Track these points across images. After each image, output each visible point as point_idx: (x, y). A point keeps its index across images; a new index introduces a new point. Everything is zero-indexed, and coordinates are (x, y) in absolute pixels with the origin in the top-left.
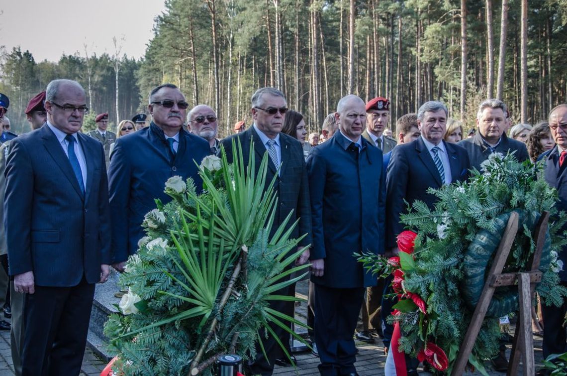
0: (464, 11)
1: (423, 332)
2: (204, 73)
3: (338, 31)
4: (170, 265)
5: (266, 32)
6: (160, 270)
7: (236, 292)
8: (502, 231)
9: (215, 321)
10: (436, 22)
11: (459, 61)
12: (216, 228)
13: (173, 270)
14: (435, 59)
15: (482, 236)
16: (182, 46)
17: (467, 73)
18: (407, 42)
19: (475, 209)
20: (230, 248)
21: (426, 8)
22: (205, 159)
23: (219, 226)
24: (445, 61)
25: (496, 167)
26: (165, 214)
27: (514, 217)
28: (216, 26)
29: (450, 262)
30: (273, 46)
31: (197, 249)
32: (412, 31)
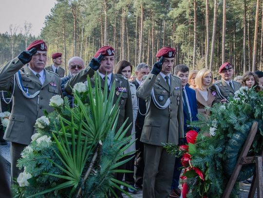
0: (196, 19)
1: (200, 190)
2: (69, 45)
3: (135, 27)
4: (52, 154)
5: (100, 26)
6: (45, 157)
7: (94, 170)
8: (248, 132)
9: (80, 189)
10: (182, 24)
11: (193, 43)
12: (83, 130)
13: (53, 157)
14: (181, 41)
15: (237, 135)
16: (59, 31)
17: (196, 49)
18: (167, 33)
19: (233, 119)
20: (91, 142)
21: (177, 17)
22: (76, 85)
23: (84, 128)
24: (186, 43)
25: (244, 94)
26: (49, 119)
27: (255, 124)
28: (76, 22)
29: (218, 150)
30: (103, 33)
31: (70, 143)
32: (170, 28)
